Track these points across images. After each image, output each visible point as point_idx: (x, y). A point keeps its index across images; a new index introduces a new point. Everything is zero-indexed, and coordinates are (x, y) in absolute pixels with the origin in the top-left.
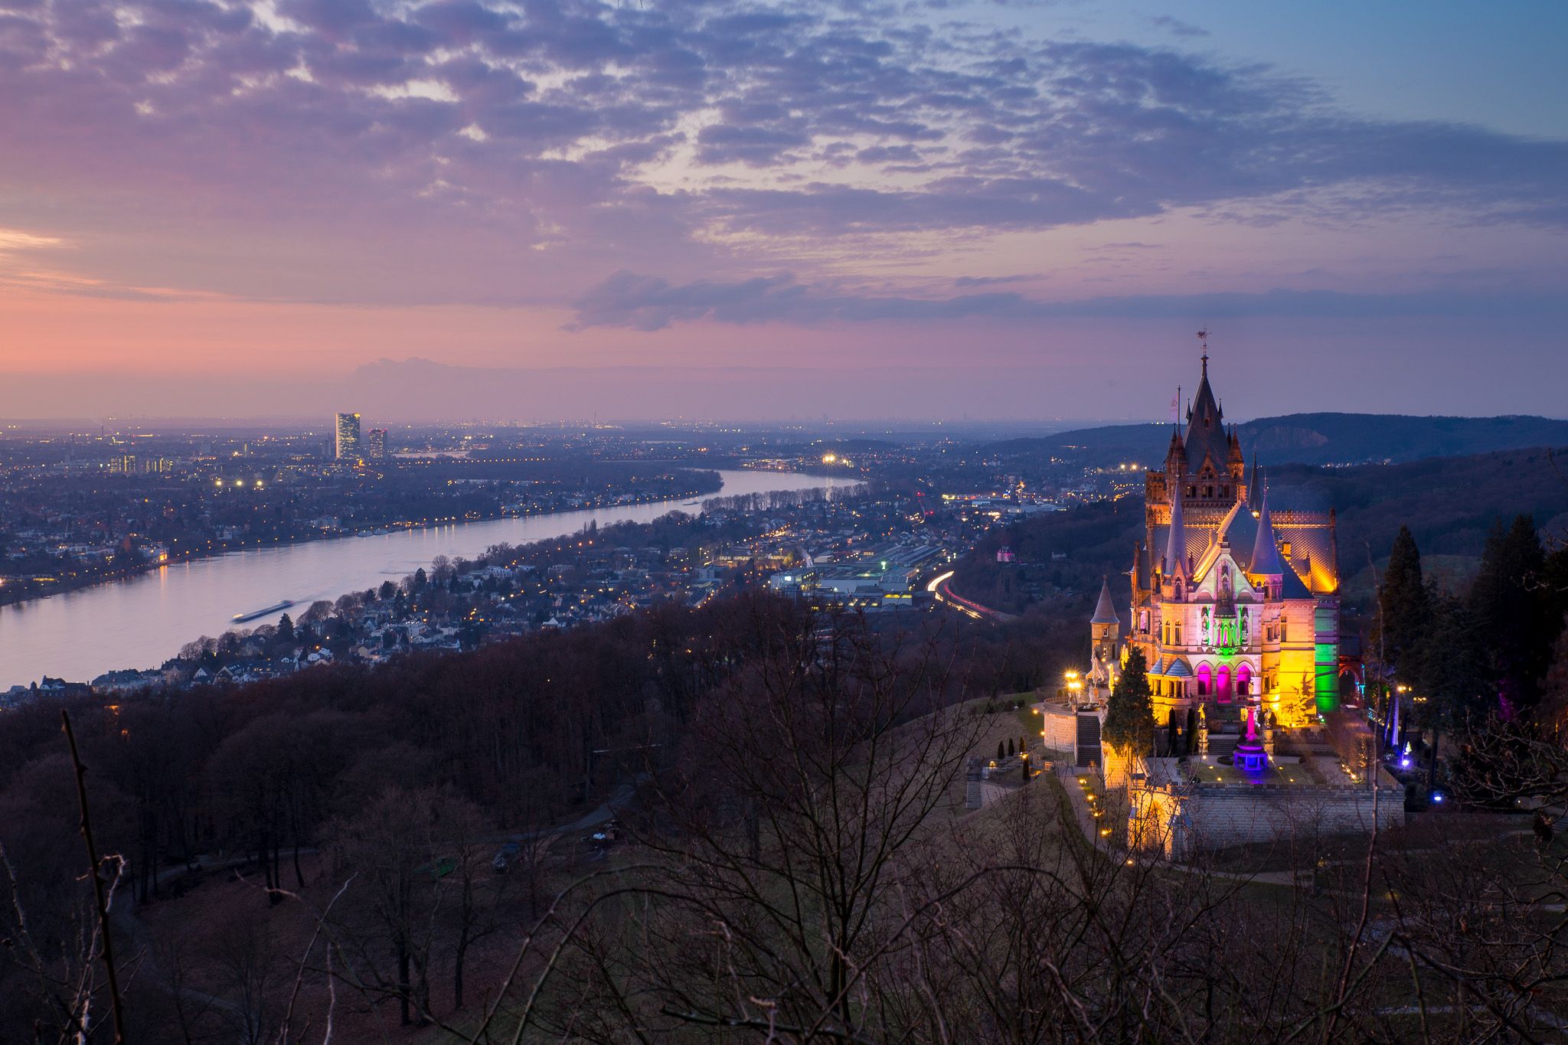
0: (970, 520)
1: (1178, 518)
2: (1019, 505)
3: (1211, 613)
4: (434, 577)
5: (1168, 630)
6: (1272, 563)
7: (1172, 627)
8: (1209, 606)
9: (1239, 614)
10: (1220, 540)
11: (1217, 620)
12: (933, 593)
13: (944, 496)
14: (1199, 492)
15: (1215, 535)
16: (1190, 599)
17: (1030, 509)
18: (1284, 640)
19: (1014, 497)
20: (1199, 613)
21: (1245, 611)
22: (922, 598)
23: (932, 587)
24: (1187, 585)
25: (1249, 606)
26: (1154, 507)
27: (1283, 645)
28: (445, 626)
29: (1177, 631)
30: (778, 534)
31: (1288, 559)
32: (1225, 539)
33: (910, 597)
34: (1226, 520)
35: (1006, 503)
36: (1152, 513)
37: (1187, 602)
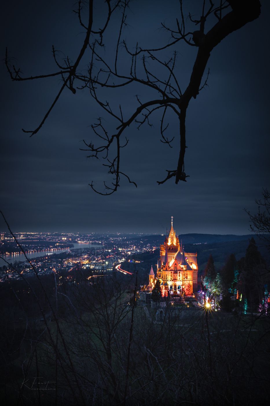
0: (124, 254)
1: (166, 254)
2: (134, 251)
3: (173, 273)
4: (14, 265)
5: (164, 276)
6: (185, 263)
7: (165, 276)
8: (172, 272)
9: (178, 273)
10: (175, 258)
11: (174, 275)
12: (117, 269)
13: (119, 249)
14: (170, 249)
15: (174, 258)
16: (169, 270)
17: (136, 252)
18: (187, 278)
19: (133, 249)
20: (170, 273)
21: (179, 273)
22: (114, 270)
23: (116, 267)
24: (168, 267)
25: (181, 272)
26: (162, 252)
27: (187, 279)
28: (16, 275)
29: (166, 276)
30: (86, 256)
31: (188, 262)
32: (176, 258)
33: (112, 269)
34: (176, 254)
35: (132, 251)
36: (161, 253)
37: (168, 271)
